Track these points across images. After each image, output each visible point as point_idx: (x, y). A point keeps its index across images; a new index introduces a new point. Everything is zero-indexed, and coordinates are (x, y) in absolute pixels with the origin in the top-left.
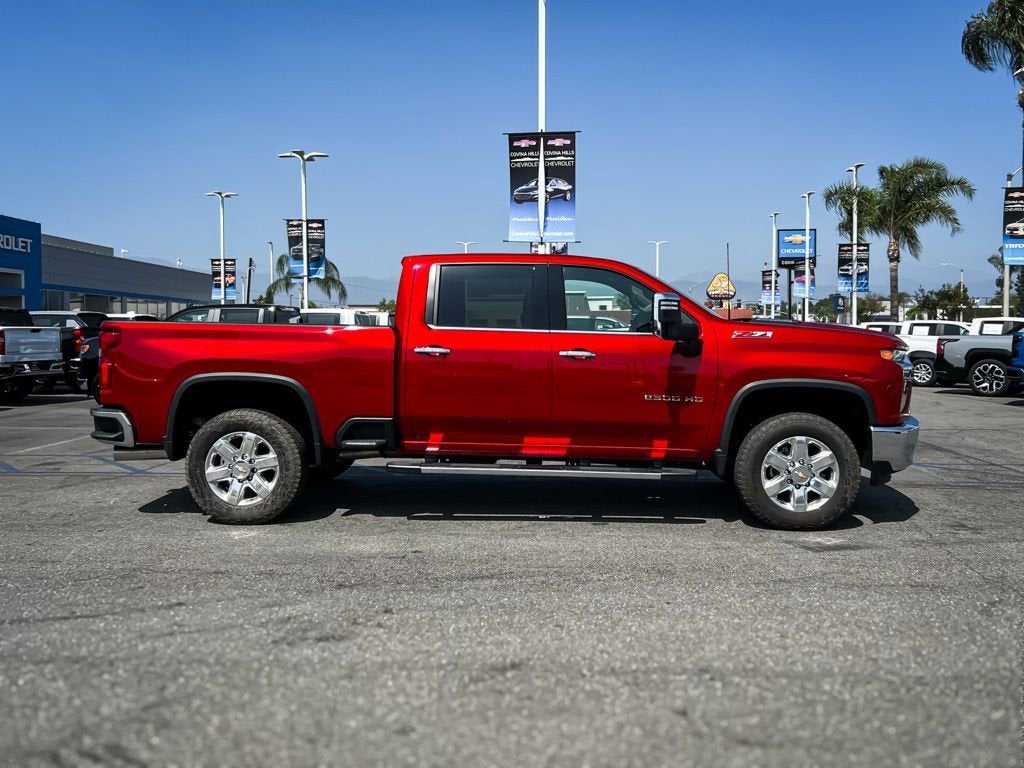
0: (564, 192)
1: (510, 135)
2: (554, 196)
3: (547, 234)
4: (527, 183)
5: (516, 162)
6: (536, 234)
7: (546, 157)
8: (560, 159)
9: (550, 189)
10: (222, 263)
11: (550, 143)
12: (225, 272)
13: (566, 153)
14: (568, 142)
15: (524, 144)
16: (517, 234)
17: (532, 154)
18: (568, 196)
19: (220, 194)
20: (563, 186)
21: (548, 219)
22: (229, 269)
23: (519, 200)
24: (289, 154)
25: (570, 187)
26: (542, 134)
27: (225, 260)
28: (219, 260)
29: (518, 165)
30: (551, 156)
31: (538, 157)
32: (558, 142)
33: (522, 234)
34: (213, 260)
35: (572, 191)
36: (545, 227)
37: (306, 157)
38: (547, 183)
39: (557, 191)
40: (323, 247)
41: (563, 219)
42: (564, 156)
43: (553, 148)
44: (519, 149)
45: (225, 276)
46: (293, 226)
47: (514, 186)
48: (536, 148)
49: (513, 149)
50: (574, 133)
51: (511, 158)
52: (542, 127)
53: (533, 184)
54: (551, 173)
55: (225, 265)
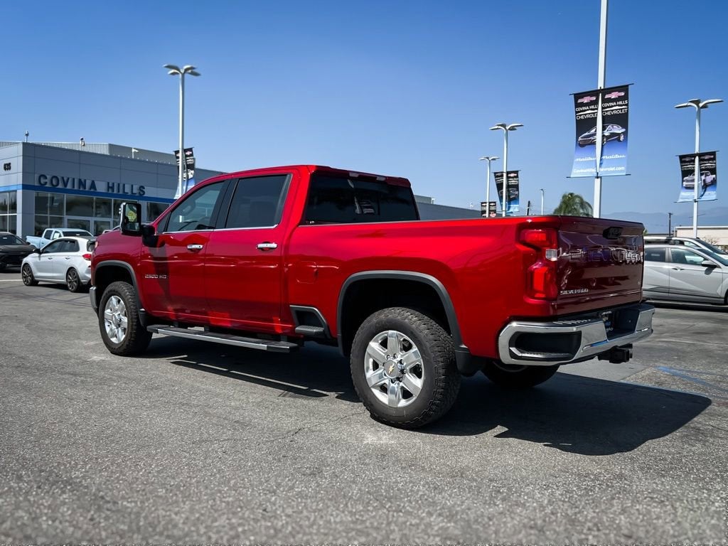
0: (619, 134)
1: (575, 95)
2: (610, 140)
3: (602, 170)
4: (589, 130)
5: (580, 115)
6: (594, 170)
7: (603, 108)
8: (616, 109)
9: (607, 134)
10: (487, 204)
11: (607, 96)
12: (490, 211)
13: (620, 103)
14: (623, 94)
15: (586, 100)
16: (578, 171)
17: (592, 107)
18: (622, 138)
19: (488, 158)
20: (618, 130)
21: (604, 157)
22: (492, 208)
23: (581, 145)
24: (496, 127)
25: (624, 130)
26: (601, 90)
27: (490, 203)
28: (486, 203)
29: (582, 117)
30: (608, 107)
31: (597, 109)
32: (614, 95)
33: (582, 171)
34: (482, 203)
35: (625, 134)
36: (601, 164)
37: (507, 128)
38: (604, 128)
39: (613, 135)
40: (518, 190)
41: (617, 156)
42: (619, 105)
43: (610, 100)
44: (583, 105)
45: (490, 213)
46: (498, 176)
47: (578, 134)
48: (596, 102)
49: (577, 105)
50: (627, 86)
51: (577, 112)
52: (601, 85)
53: (593, 131)
54: (607, 120)
55: (490, 206)
